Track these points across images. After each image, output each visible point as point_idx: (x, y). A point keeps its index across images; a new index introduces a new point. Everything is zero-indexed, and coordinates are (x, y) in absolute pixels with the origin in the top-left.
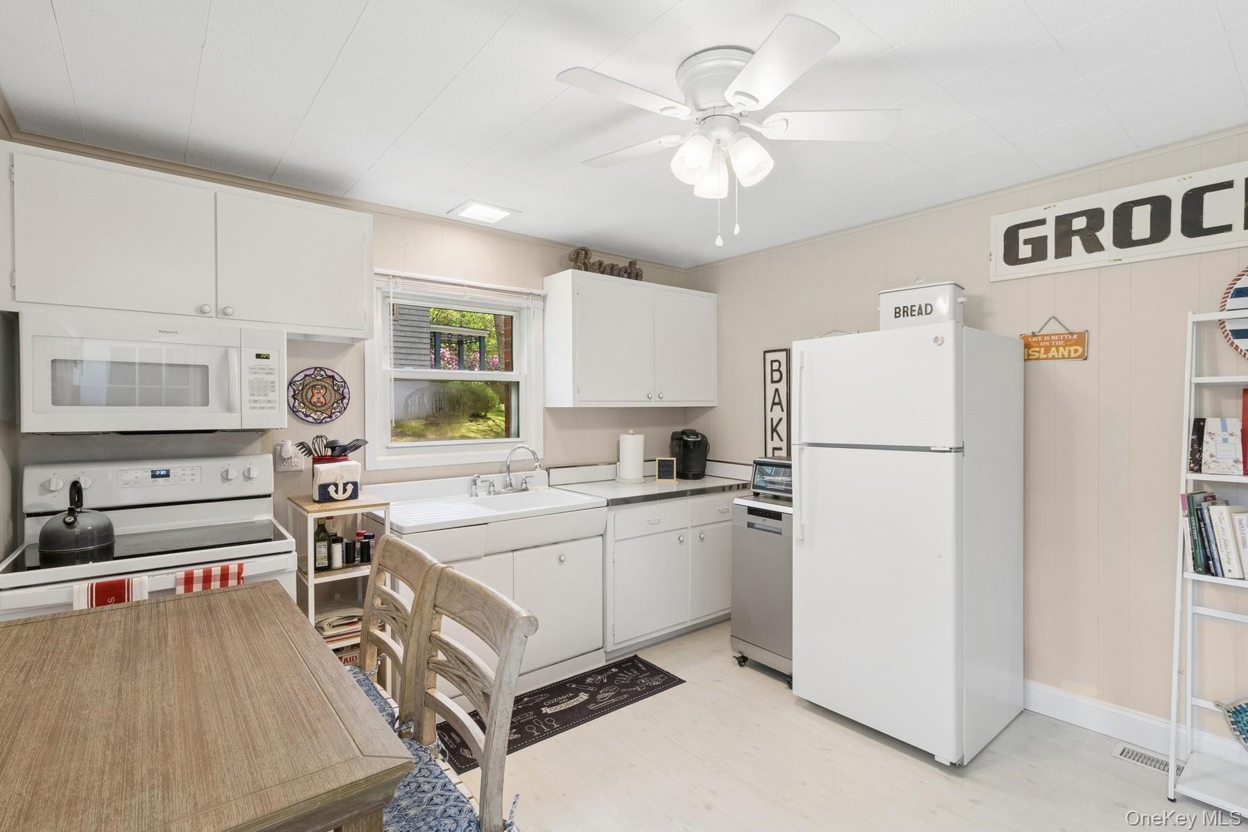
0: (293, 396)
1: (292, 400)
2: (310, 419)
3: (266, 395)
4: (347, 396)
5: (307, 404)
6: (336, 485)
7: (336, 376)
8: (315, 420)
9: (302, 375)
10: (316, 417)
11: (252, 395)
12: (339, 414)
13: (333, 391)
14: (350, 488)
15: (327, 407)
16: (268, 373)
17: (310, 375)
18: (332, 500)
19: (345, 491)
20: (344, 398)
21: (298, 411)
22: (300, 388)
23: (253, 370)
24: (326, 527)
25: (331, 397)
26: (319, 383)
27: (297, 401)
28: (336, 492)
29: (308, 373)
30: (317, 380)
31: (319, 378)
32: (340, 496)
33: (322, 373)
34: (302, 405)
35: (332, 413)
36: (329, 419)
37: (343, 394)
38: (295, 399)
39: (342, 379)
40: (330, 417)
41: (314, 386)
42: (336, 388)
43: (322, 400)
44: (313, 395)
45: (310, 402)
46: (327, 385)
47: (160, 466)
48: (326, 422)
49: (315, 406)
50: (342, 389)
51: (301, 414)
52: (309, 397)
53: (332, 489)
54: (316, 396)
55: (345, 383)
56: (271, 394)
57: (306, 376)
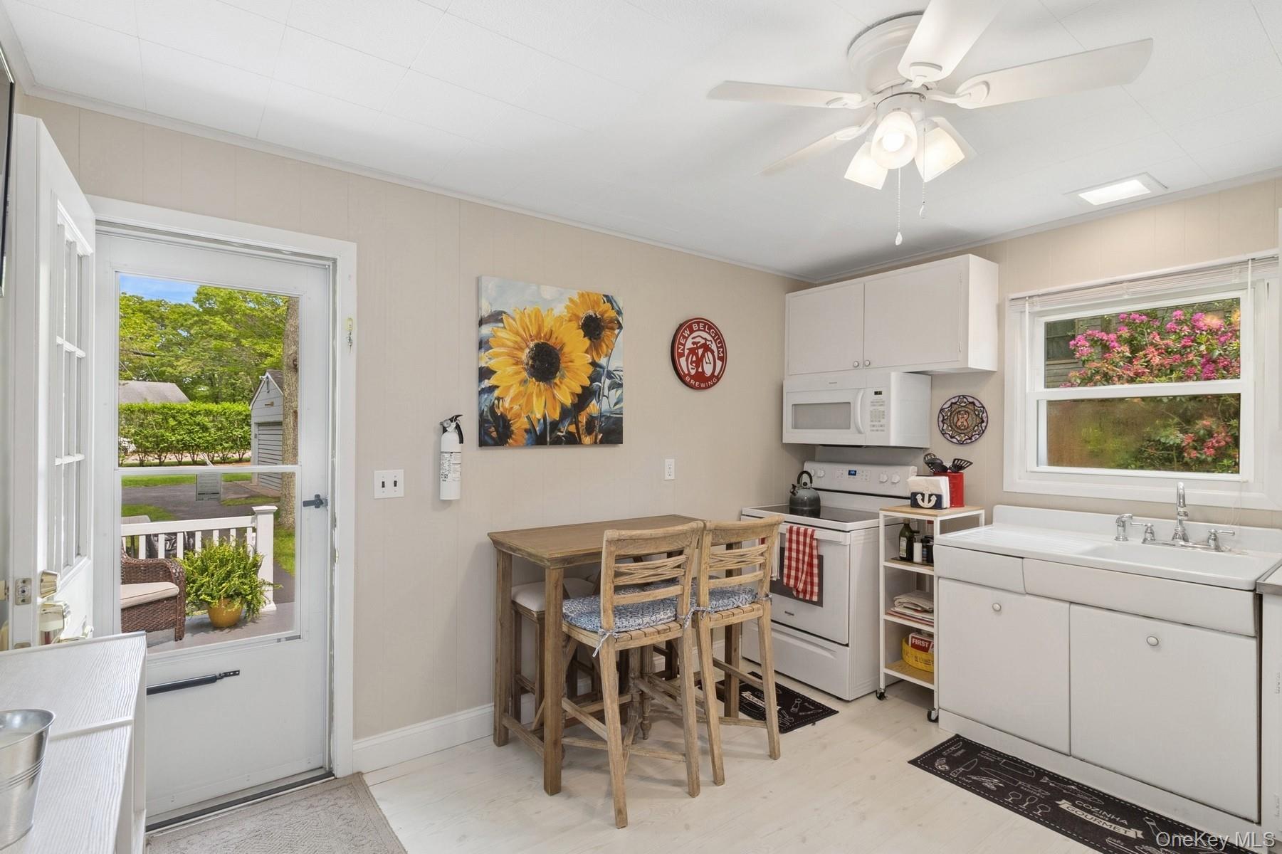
0: (942, 421)
1: (941, 424)
2: (954, 440)
3: (880, 421)
4: (985, 420)
5: (954, 427)
6: (923, 495)
7: (976, 402)
8: (958, 441)
9: (949, 403)
10: (959, 439)
11: (872, 421)
12: (977, 436)
13: (974, 416)
14: (934, 499)
15: (969, 430)
16: (881, 405)
17: (955, 403)
18: (918, 506)
19: (930, 501)
20: (983, 422)
21: (946, 433)
22: (949, 414)
23: (873, 403)
24: (911, 526)
25: (972, 421)
26: (963, 409)
27: (945, 425)
28: (923, 500)
29: (953, 401)
30: (962, 406)
31: (963, 404)
32: (926, 504)
33: (965, 400)
34: (950, 428)
35: (973, 436)
36: (969, 441)
37: (982, 418)
38: (944, 423)
39: (981, 404)
40: (970, 439)
41: (959, 412)
42: (977, 413)
43: (965, 423)
44: (958, 420)
45: (956, 426)
46: (969, 411)
47: (853, 468)
48: (967, 443)
49: (960, 429)
50: (981, 414)
51: (948, 435)
52: (955, 421)
53: (919, 497)
54: (960, 420)
55: (984, 408)
56: (882, 420)
57: (952, 403)
